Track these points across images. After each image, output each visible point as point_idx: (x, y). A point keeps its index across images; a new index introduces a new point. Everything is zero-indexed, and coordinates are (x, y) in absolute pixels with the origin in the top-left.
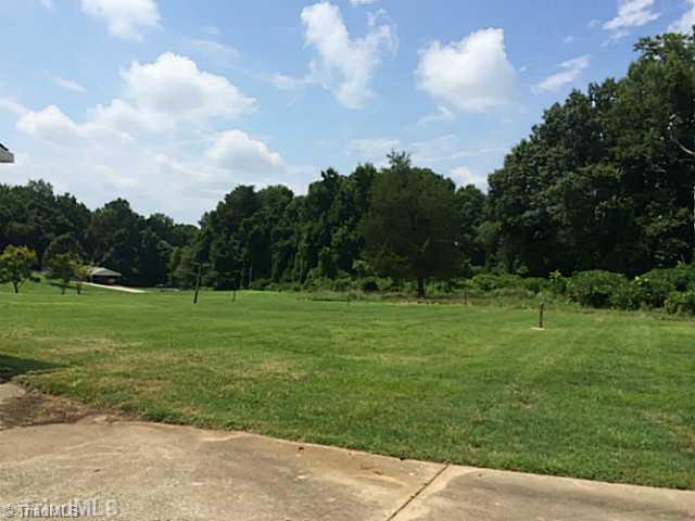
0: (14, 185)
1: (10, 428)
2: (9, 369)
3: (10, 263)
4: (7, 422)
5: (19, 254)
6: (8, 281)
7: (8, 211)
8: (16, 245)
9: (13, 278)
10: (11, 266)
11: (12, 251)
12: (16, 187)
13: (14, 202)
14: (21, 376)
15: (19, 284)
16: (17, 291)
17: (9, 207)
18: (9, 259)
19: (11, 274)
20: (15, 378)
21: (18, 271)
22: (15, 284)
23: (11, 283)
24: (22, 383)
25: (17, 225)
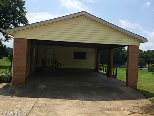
0: (151, 50)
1: (146, 114)
2: (147, 95)
3: (151, 67)
4: (145, 112)
5: (153, 65)
6: (150, 71)
7: (150, 56)
8: (152, 63)
9: (151, 71)
10: (151, 68)
11: (151, 65)
12: (152, 50)
13: (151, 53)
14: (150, 98)
15: (153, 72)
16: (152, 74)
17: (150, 55)
18: (150, 67)
19: (151, 70)
20: (149, 98)
21: (152, 69)
22: (152, 72)
23: (151, 72)
24: (150, 100)
25: (152, 59)
